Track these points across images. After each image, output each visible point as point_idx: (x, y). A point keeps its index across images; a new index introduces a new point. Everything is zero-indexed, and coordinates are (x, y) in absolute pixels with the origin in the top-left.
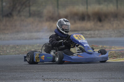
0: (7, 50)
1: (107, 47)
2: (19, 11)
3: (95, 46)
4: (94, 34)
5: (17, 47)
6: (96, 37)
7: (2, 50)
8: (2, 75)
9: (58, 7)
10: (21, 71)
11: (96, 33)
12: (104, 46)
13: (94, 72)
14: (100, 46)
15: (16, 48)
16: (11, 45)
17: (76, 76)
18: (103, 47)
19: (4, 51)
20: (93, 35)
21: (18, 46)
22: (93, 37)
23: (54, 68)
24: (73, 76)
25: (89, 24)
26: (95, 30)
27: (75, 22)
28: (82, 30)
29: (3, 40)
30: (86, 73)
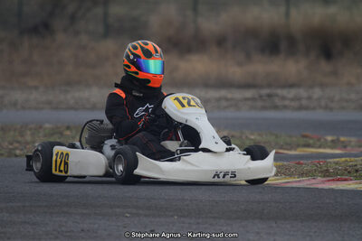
0: (34, 142)
1: (350, 142)
2: (73, 18)
3: (311, 138)
4: (309, 98)
5: (68, 133)
6: (314, 109)
7: (20, 139)
8: (25, 222)
9: (195, 10)
10: (85, 211)
11: (315, 96)
12: (342, 139)
13: (315, 224)
14: (329, 138)
15: (61, 134)
16: (47, 126)
17: (258, 233)
18: (338, 140)
19: (27, 143)
20: (304, 102)
21: (68, 128)
22: (306, 108)
23: (187, 205)
24: (248, 232)
25: (291, 67)
26: (312, 87)
27: (248, 56)
28: (269, 86)
29: (23, 108)
30: (288, 226)
